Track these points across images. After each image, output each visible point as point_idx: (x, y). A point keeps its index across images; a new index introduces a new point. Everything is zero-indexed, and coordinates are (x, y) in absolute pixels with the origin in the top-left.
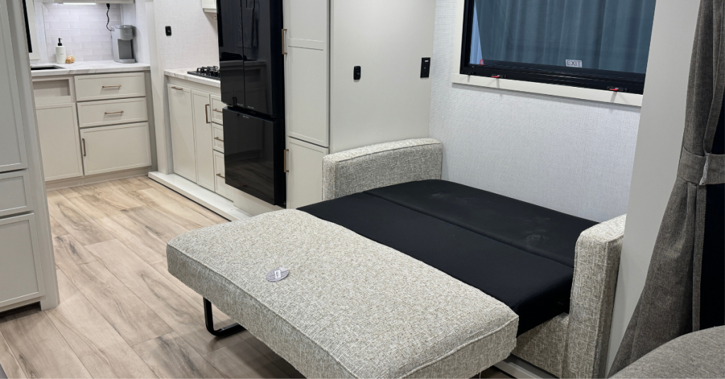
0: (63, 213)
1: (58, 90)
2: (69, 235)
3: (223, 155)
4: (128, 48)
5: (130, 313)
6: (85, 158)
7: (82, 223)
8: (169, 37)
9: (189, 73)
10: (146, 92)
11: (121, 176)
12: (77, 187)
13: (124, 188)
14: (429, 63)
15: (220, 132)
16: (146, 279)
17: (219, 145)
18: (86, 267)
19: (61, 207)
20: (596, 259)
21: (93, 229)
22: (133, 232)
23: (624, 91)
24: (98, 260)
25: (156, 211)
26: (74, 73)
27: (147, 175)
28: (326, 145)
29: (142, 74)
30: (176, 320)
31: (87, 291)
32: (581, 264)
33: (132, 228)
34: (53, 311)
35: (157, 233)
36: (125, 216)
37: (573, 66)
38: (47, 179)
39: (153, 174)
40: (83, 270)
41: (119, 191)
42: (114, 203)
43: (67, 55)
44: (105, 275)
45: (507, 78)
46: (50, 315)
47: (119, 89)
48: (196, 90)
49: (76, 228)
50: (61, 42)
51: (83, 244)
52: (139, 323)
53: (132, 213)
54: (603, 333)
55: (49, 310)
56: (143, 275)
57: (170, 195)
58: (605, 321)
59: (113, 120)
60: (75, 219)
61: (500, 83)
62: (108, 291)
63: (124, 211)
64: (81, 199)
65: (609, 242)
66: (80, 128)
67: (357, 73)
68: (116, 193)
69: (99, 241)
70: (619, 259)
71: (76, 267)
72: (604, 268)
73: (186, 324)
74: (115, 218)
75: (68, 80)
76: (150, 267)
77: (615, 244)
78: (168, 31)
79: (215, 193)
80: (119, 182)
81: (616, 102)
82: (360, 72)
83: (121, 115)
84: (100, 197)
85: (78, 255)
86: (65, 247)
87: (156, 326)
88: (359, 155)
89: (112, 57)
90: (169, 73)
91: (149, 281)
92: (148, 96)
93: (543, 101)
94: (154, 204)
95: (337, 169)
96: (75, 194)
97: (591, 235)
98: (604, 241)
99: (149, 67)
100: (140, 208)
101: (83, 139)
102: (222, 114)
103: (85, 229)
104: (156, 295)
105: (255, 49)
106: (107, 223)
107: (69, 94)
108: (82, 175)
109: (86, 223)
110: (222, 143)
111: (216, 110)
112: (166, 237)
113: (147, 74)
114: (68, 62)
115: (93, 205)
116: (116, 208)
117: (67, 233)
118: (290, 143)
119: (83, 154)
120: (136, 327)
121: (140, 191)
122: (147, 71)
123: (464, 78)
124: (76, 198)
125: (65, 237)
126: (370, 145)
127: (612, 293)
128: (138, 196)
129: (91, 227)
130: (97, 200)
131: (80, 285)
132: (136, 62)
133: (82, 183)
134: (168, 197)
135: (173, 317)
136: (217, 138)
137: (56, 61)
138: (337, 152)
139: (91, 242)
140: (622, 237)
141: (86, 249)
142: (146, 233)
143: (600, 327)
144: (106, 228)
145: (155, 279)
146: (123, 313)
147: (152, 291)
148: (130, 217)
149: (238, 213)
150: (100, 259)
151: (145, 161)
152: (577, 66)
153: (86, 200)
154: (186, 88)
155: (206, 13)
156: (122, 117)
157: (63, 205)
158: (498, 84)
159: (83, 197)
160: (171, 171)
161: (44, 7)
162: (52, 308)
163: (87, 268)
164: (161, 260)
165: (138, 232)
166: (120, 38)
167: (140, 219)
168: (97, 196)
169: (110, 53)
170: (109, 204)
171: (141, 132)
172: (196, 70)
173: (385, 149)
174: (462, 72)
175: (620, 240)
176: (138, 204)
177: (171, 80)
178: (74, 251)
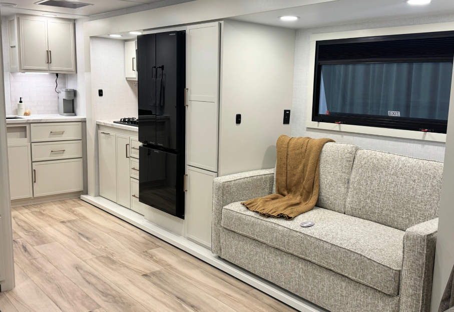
0: (17, 223)
1: (18, 134)
2: (21, 239)
3: (138, 181)
4: (70, 105)
5: (68, 294)
6: (35, 184)
7: (31, 230)
8: (101, 97)
9: (114, 122)
10: (82, 137)
11: (60, 198)
12: (28, 206)
13: (62, 206)
14: (289, 114)
15: (136, 164)
16: (80, 271)
17: (135, 174)
18: (34, 261)
19: (16, 219)
20: (418, 248)
21: (40, 235)
22: (69, 237)
23: (432, 132)
24: (43, 256)
25: (86, 223)
26: (30, 122)
27: (80, 198)
28: (216, 171)
29: (80, 123)
30: (102, 300)
31: (36, 278)
32: (408, 252)
33: (68, 235)
34: (10, 292)
35: (87, 238)
36: (64, 226)
37: (394, 115)
38: (12, 198)
39: (84, 197)
40: (32, 264)
41: (59, 209)
42: (55, 217)
43: (26, 110)
44: (49, 268)
45: (346, 124)
46: (7, 295)
47: (63, 133)
48: (119, 134)
49: (27, 234)
50: (22, 100)
51: (32, 246)
52: (75, 301)
53: (69, 224)
54: (425, 304)
55: (7, 291)
56: (77, 268)
57: (97, 212)
58: (427, 295)
59: (57, 157)
60: (26, 227)
61: (341, 127)
62: (51, 278)
63: (63, 222)
64: (31, 214)
65: (427, 236)
66: (32, 162)
67: (238, 119)
68: (57, 210)
69: (44, 243)
70: (435, 248)
71: (27, 262)
72: (424, 255)
73: (110, 303)
74: (56, 227)
75: (26, 127)
76: (83, 262)
77: (432, 237)
78: (101, 93)
79: (130, 209)
80: (59, 202)
81: (426, 139)
82: (240, 118)
83: (63, 153)
84: (44, 213)
85: (29, 253)
86: (19, 247)
87: (87, 303)
88: (240, 178)
89: (58, 112)
90: (100, 122)
91: (82, 272)
92: (84, 139)
93: (373, 139)
94: (84, 217)
95: (224, 187)
96: (26, 211)
97: (414, 231)
98: (423, 235)
99: (85, 119)
100: (74, 220)
101: (35, 170)
102: (138, 151)
103: (34, 235)
104: (87, 281)
105: (162, 107)
106: (49, 231)
107: (26, 137)
108: (32, 196)
109: (35, 231)
110: (138, 172)
111: (134, 148)
112: (94, 241)
113: (84, 123)
114: (26, 114)
115: (40, 218)
116: (57, 220)
117: (21, 237)
118: (189, 171)
119: (34, 181)
120: (73, 304)
121: (74, 209)
122: (84, 122)
123: (315, 124)
124: (27, 213)
125: (19, 240)
126: (247, 171)
127: (431, 274)
128: (73, 212)
129: (38, 233)
130: (42, 214)
131: (30, 274)
132: (75, 115)
133: (32, 202)
134: (96, 213)
135: (100, 297)
136: (134, 169)
137: (17, 114)
138: (224, 176)
139: (38, 244)
140: (436, 232)
141: (35, 249)
142: (79, 237)
143: (423, 300)
144: (50, 234)
145: (86, 270)
146: (63, 294)
147: (84, 279)
148: (67, 226)
149: (148, 223)
150: (45, 256)
151: (78, 187)
152: (397, 116)
153: (33, 214)
154: (112, 132)
155: (128, 81)
156: (64, 154)
157: (17, 218)
158: (340, 128)
159: (32, 212)
160: (98, 195)
161: (11, 75)
162: (9, 290)
163: (36, 262)
164: (91, 257)
165: (73, 237)
166: (65, 98)
167: (75, 228)
168: (42, 212)
169: (57, 109)
170: (51, 217)
171: (77, 165)
172: (120, 120)
173: (258, 174)
174: (314, 119)
175: (435, 234)
176: (73, 218)
177: (101, 128)
178: (26, 250)
